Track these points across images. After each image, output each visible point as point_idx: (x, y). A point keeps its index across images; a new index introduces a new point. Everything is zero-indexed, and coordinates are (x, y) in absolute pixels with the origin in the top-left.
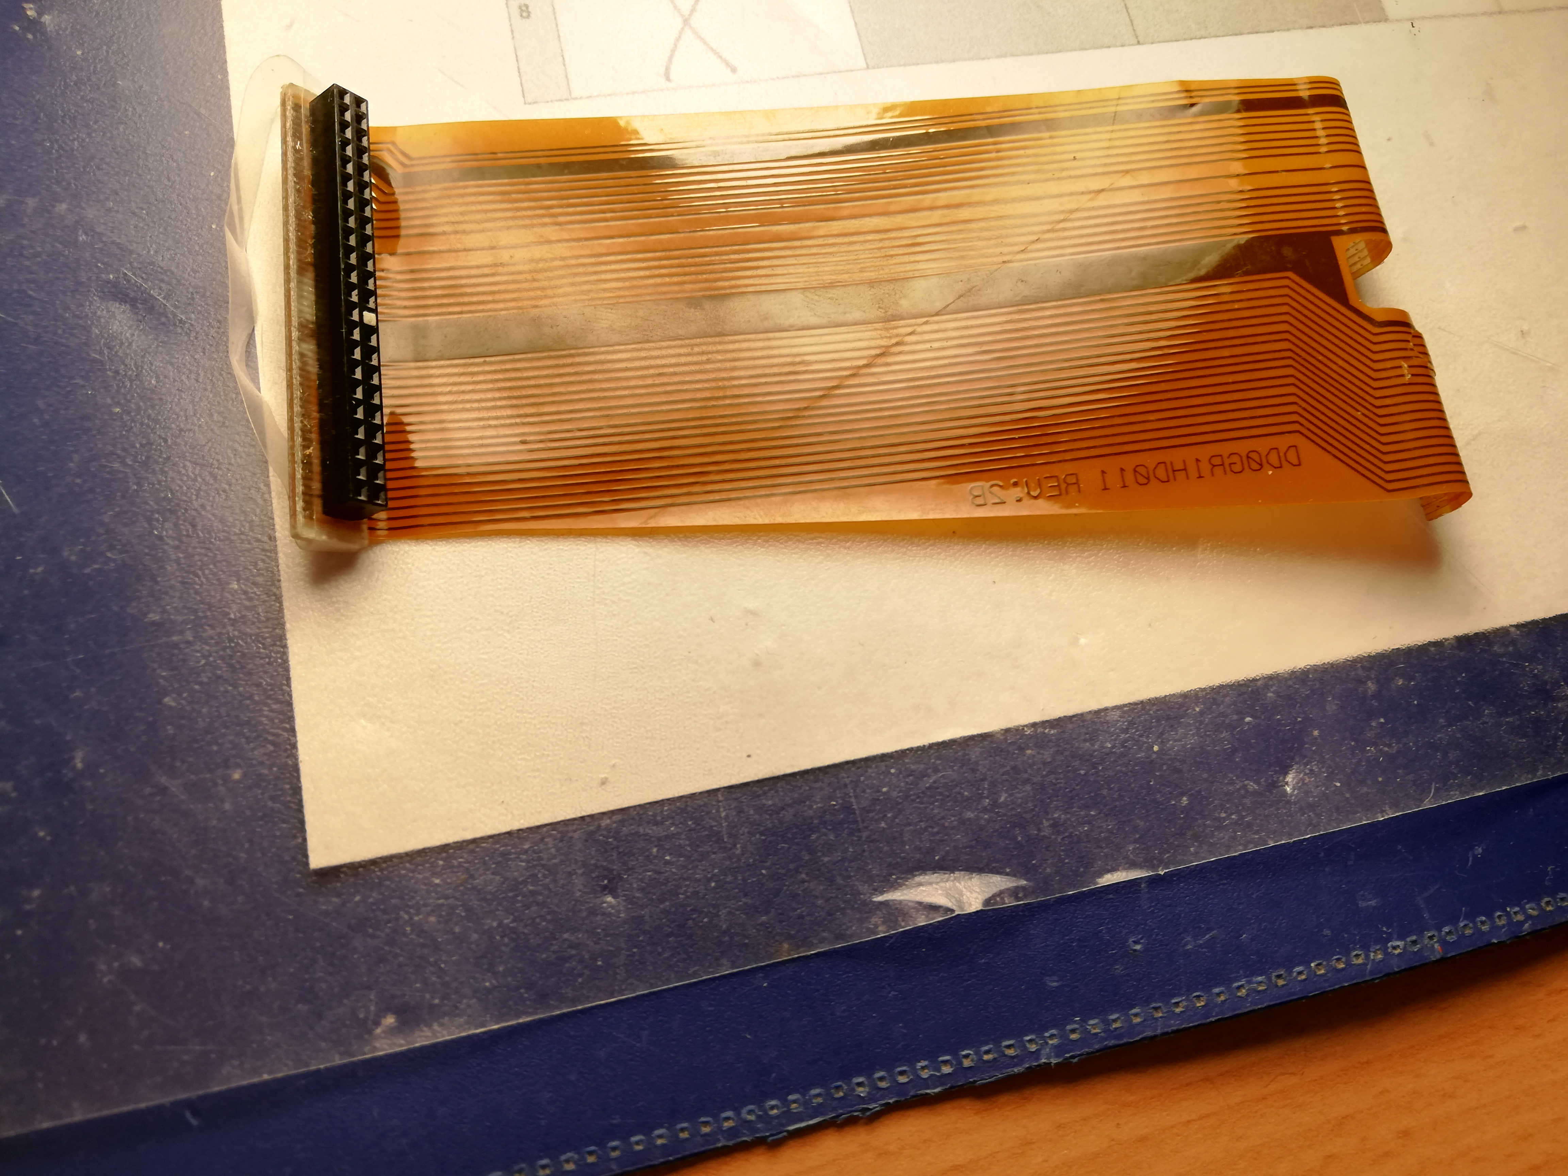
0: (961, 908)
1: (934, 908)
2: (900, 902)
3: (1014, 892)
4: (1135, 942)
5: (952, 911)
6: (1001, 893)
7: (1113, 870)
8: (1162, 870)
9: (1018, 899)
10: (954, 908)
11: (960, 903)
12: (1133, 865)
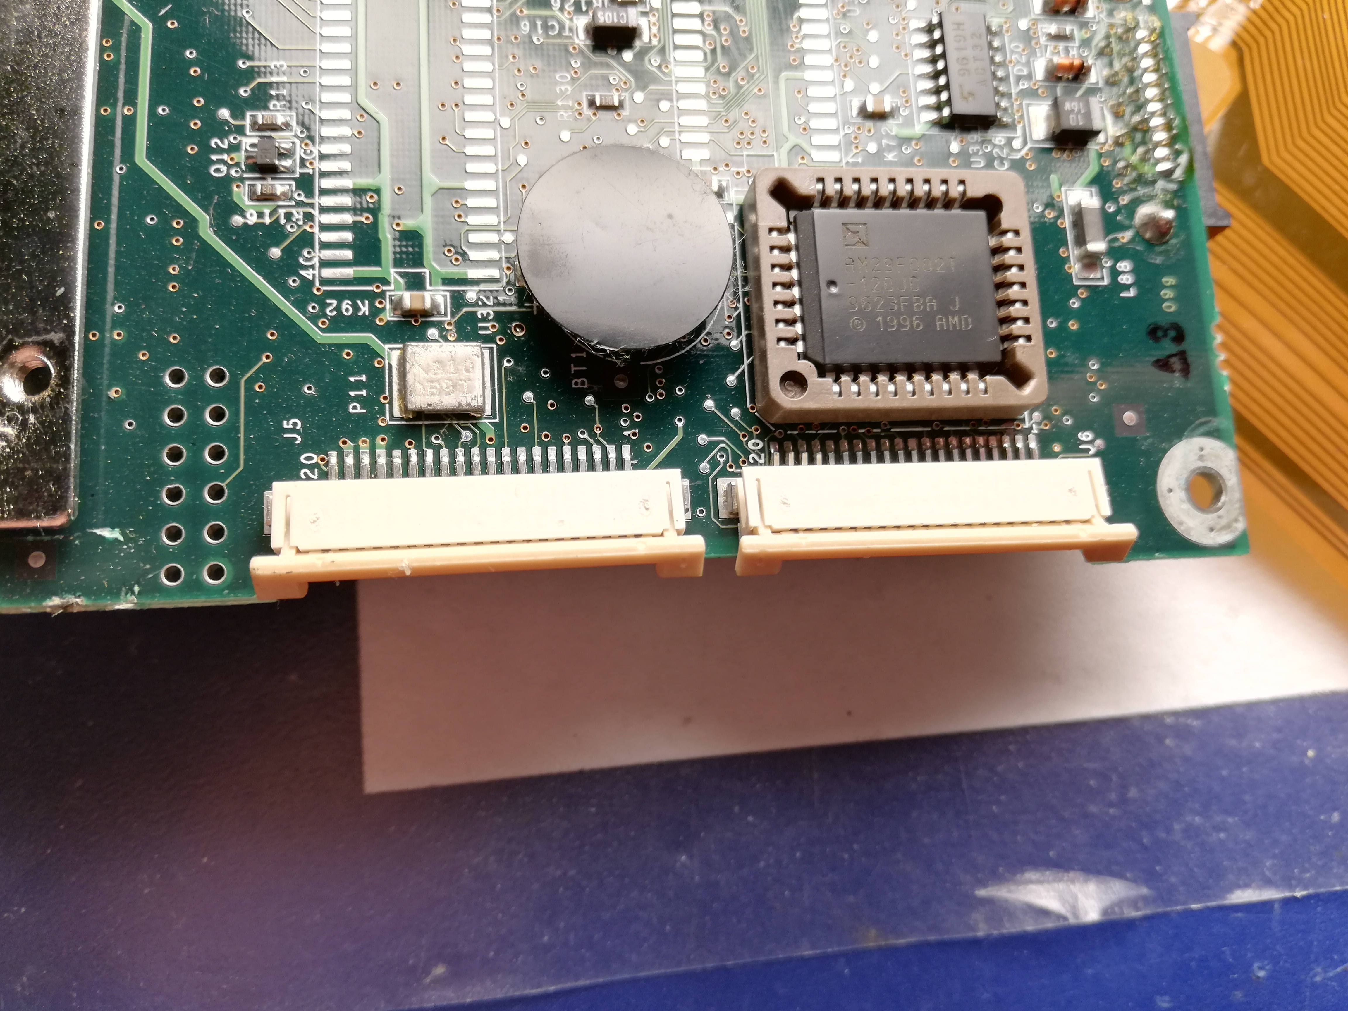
0: (1076, 915)
1: (1044, 913)
2: (1006, 901)
3: (1134, 903)
4: (1261, 968)
5: (1065, 918)
6: (1120, 903)
7: (1246, 886)
8: (1299, 892)
9: (1137, 909)
10: (1068, 915)
11: (1075, 910)
12: (1268, 883)
